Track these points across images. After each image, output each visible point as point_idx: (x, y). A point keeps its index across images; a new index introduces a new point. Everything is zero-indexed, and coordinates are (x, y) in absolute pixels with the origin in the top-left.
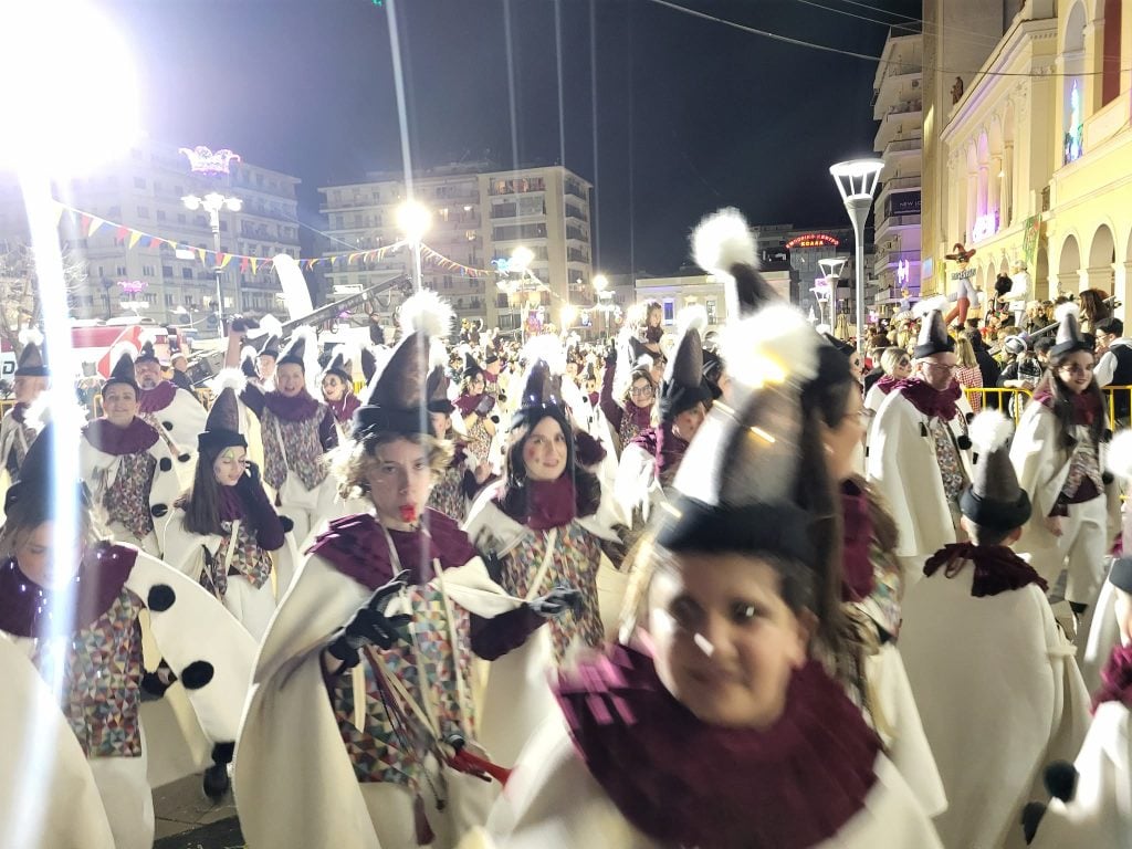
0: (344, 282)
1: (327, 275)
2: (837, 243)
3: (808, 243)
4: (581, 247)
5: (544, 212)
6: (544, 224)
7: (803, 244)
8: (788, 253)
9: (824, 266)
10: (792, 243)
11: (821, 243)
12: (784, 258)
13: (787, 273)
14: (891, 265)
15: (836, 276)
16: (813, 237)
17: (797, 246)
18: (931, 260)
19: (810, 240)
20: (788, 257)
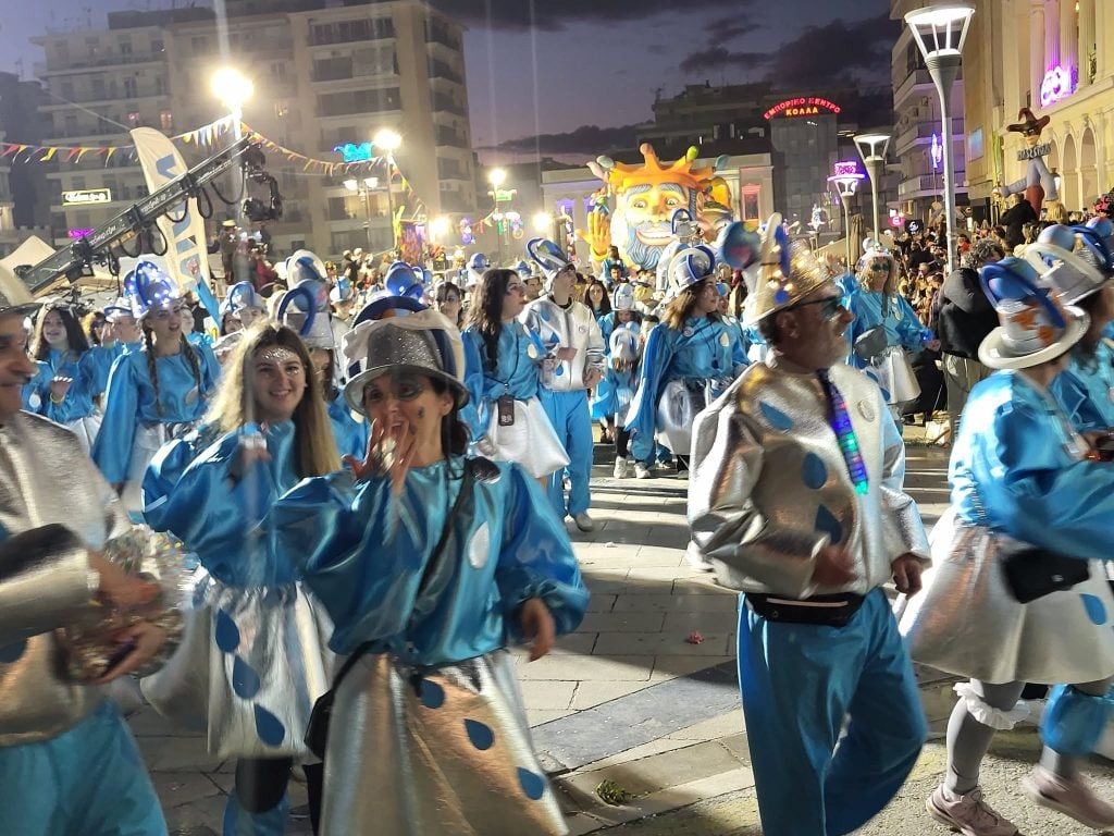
0: (79, 186)
1: (50, 176)
2: (837, 110)
3: (795, 112)
4: (455, 123)
5: (396, 71)
6: (398, 89)
7: (788, 112)
8: (766, 125)
9: (860, 144)
10: (772, 112)
11: (815, 110)
12: (762, 134)
13: (767, 157)
14: (920, 141)
15: (878, 158)
16: (803, 101)
17: (781, 115)
18: (980, 133)
19: (798, 107)
20: (768, 132)
